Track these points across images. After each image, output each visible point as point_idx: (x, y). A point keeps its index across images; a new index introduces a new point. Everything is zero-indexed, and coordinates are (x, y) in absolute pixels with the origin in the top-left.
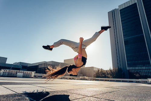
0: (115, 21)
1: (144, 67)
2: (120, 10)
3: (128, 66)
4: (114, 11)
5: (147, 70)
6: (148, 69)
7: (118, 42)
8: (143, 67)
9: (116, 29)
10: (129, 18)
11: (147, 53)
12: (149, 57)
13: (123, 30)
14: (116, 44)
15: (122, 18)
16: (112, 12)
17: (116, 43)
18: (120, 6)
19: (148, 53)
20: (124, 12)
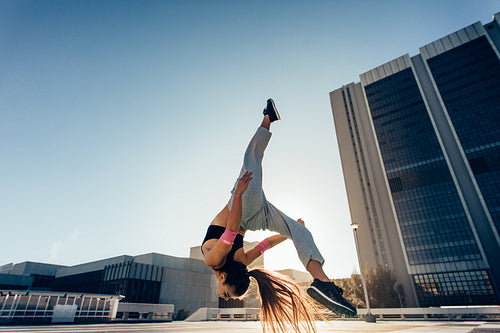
0: (354, 118)
1: (463, 263)
2: (366, 88)
3: (412, 262)
4: (348, 89)
5: (472, 273)
6: (474, 270)
7: (369, 184)
8: (458, 264)
9: (359, 142)
10: (394, 111)
11: (463, 215)
12: (474, 230)
13: (380, 144)
14: (363, 189)
15: (375, 109)
16: (343, 92)
17: (362, 185)
18: (363, 76)
19: (466, 216)
20: (378, 92)
